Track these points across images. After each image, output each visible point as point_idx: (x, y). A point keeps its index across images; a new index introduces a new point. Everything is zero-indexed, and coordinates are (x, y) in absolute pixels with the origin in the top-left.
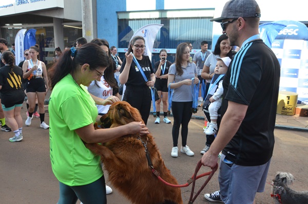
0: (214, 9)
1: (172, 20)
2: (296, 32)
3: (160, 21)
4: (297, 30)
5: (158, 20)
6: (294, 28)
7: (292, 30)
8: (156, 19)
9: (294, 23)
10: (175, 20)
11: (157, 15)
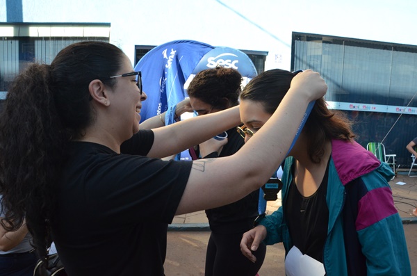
0: (108, 25)
1: (40, 42)
2: (236, 65)
3: (17, 42)
4: (237, 61)
5: (13, 42)
6: (232, 59)
7: (230, 61)
8: (9, 38)
9: (231, 50)
10: (44, 42)
11: (9, 31)
